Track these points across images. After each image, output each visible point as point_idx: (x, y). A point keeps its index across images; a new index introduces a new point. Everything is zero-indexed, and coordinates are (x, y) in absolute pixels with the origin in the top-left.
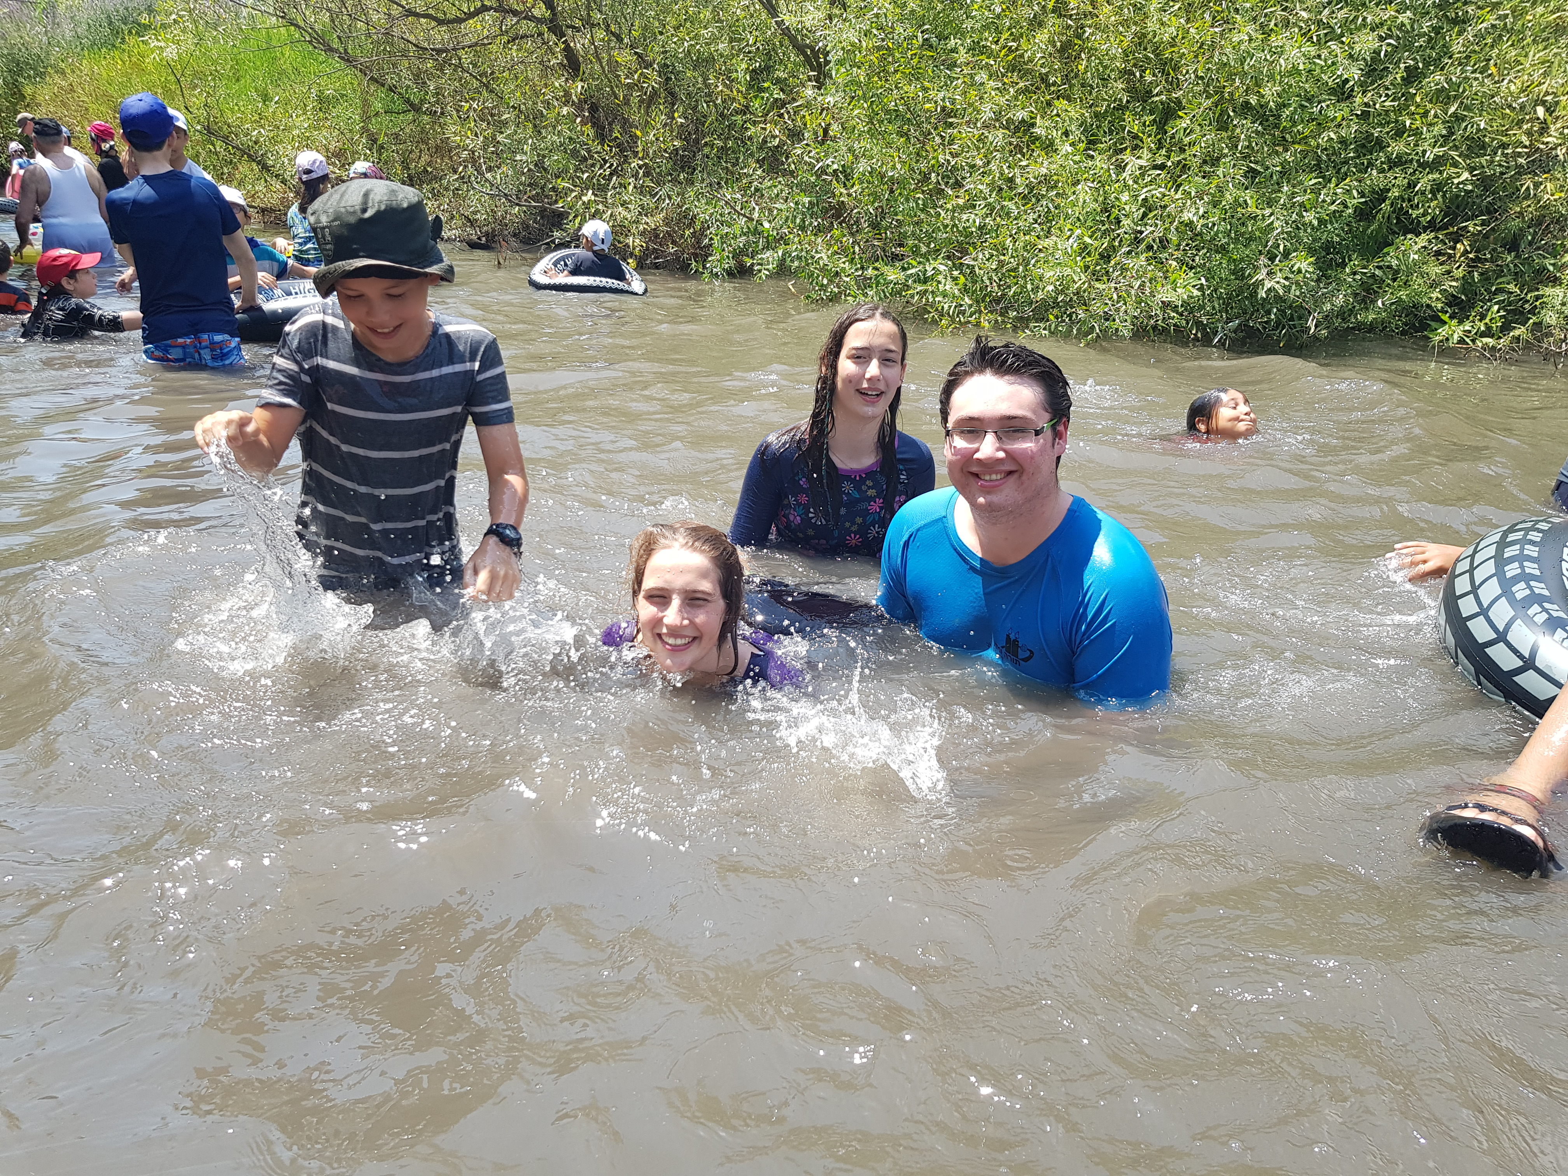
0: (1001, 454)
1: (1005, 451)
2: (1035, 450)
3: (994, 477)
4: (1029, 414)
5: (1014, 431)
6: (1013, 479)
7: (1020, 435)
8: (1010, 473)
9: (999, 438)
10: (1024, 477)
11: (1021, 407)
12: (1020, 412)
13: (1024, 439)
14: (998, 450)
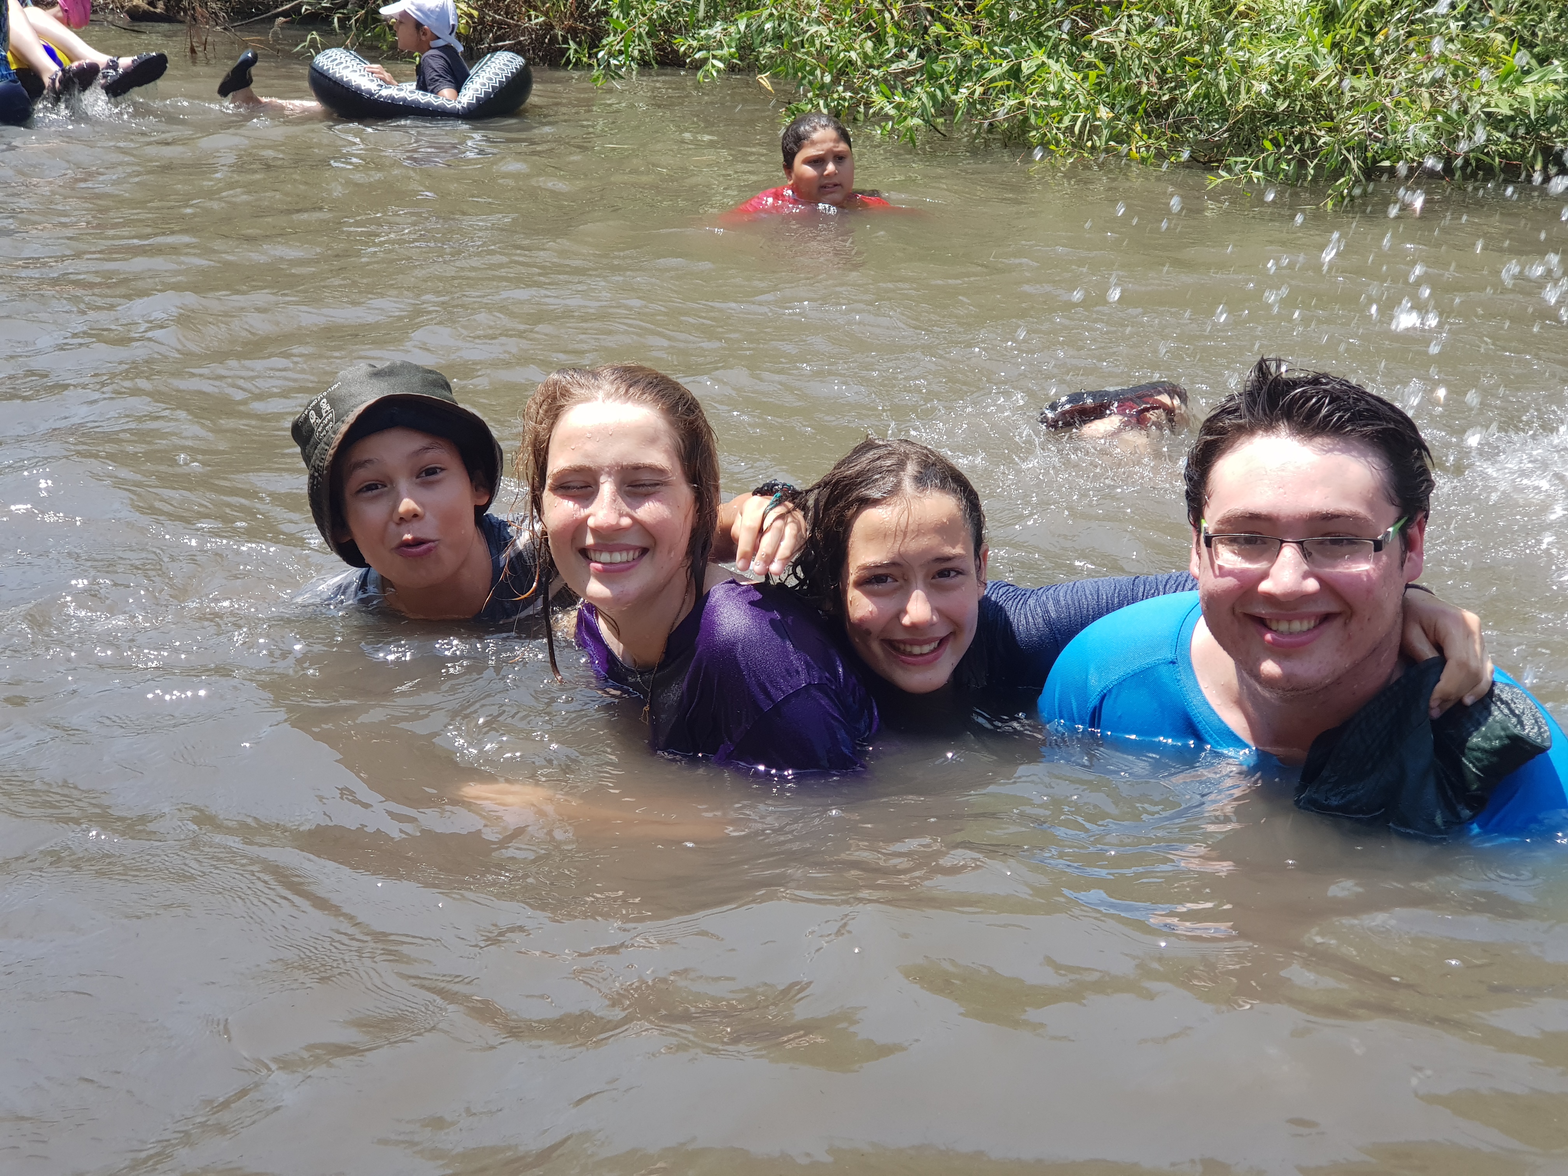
0: (1312, 585)
1: (1319, 579)
2: (1374, 575)
3: (1297, 626)
4: (1361, 510)
5: (1334, 542)
6: (1332, 630)
7: (1346, 548)
8: (1326, 618)
9: (1306, 554)
10: (1354, 626)
11: (1346, 497)
12: (1346, 507)
13: (1354, 557)
14: (1306, 576)
